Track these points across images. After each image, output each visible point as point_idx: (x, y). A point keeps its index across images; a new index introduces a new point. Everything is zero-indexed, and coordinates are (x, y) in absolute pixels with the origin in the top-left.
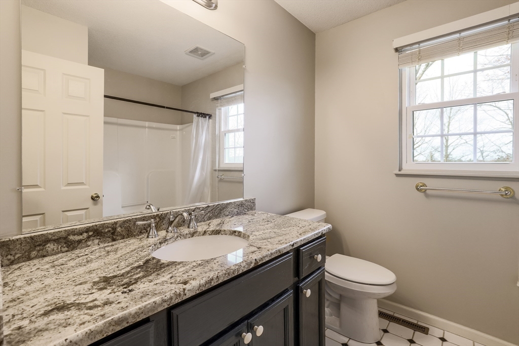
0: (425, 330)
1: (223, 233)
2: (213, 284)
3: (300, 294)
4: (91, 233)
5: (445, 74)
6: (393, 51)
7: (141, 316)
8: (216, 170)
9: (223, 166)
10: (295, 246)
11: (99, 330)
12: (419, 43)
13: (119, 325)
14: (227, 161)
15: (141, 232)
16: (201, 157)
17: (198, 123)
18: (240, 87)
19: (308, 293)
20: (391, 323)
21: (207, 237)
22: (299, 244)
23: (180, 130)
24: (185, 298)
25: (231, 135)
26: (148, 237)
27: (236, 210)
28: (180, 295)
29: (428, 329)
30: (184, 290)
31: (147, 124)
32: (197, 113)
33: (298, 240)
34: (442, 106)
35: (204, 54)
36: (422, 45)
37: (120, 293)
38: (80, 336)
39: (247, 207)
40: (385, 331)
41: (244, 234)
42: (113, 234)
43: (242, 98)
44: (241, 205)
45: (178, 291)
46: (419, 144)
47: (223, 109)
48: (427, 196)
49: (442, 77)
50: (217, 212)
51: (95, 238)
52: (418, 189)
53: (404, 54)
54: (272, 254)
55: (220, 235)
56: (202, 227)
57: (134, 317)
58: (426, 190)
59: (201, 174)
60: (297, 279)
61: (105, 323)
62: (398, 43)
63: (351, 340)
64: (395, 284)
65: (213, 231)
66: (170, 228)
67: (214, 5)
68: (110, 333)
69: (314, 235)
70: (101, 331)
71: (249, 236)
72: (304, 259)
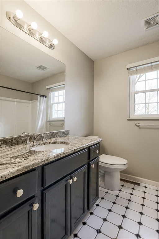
0: (138, 184)
1: (57, 143)
2: (59, 157)
3: (90, 167)
4: (2, 142)
5: (146, 79)
6: (126, 70)
7: (34, 166)
8: (48, 121)
9: (51, 119)
10: (89, 146)
11: (20, 169)
12: (136, 67)
13: (27, 168)
14: (53, 117)
15: (22, 143)
16: (41, 115)
17: (40, 99)
18: (63, 83)
19: (93, 166)
20: (125, 183)
21: (51, 145)
22: (90, 145)
23: (31, 103)
24: (49, 161)
25: (56, 105)
26: (26, 144)
27: (61, 135)
28: (47, 160)
29: (140, 184)
30: (49, 158)
31: (15, 100)
32: (40, 95)
33: (90, 143)
34: (145, 92)
35: (44, 68)
36: (137, 67)
37: (24, 160)
38: (14, 171)
39: (66, 134)
40: (123, 186)
41: (67, 143)
42: (11, 143)
43: (64, 88)
44: (63, 133)
45: (47, 159)
46: (137, 111)
47: (52, 93)
48: (140, 128)
49: (145, 80)
50: (54, 135)
51: (4, 144)
52: (136, 125)
53: (130, 71)
54: (80, 148)
55: (56, 144)
56: (48, 141)
57: (32, 166)
58: (139, 126)
59: (42, 123)
60: (89, 160)
61: (22, 167)
62: (128, 66)
63: (109, 190)
64: (127, 164)
65: (53, 142)
66: (35, 141)
67: (53, 48)
68: (24, 171)
69: (96, 142)
70: (21, 170)
71: (69, 143)
72: (92, 152)
